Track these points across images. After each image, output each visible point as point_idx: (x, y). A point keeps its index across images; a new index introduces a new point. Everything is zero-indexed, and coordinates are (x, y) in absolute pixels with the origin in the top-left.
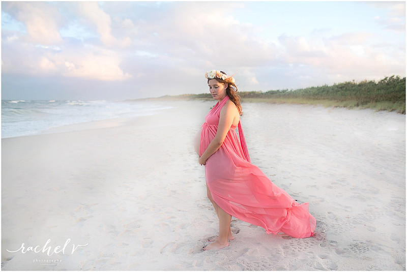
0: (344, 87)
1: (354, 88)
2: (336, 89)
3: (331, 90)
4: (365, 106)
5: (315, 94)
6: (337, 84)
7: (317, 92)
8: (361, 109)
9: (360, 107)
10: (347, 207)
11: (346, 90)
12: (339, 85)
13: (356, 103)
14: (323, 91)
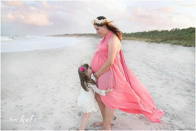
0: (153, 32)
1: (158, 33)
2: (150, 33)
3: (147, 34)
4: (166, 42)
5: (140, 36)
6: (150, 31)
7: (141, 35)
8: (164, 43)
9: (163, 42)
10: (176, 101)
11: (154, 34)
12: (151, 31)
13: (161, 41)
14: (144, 34)
